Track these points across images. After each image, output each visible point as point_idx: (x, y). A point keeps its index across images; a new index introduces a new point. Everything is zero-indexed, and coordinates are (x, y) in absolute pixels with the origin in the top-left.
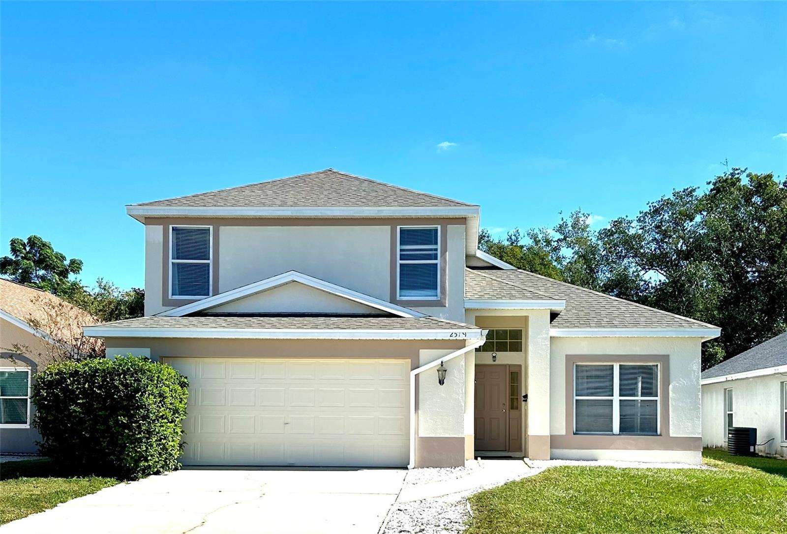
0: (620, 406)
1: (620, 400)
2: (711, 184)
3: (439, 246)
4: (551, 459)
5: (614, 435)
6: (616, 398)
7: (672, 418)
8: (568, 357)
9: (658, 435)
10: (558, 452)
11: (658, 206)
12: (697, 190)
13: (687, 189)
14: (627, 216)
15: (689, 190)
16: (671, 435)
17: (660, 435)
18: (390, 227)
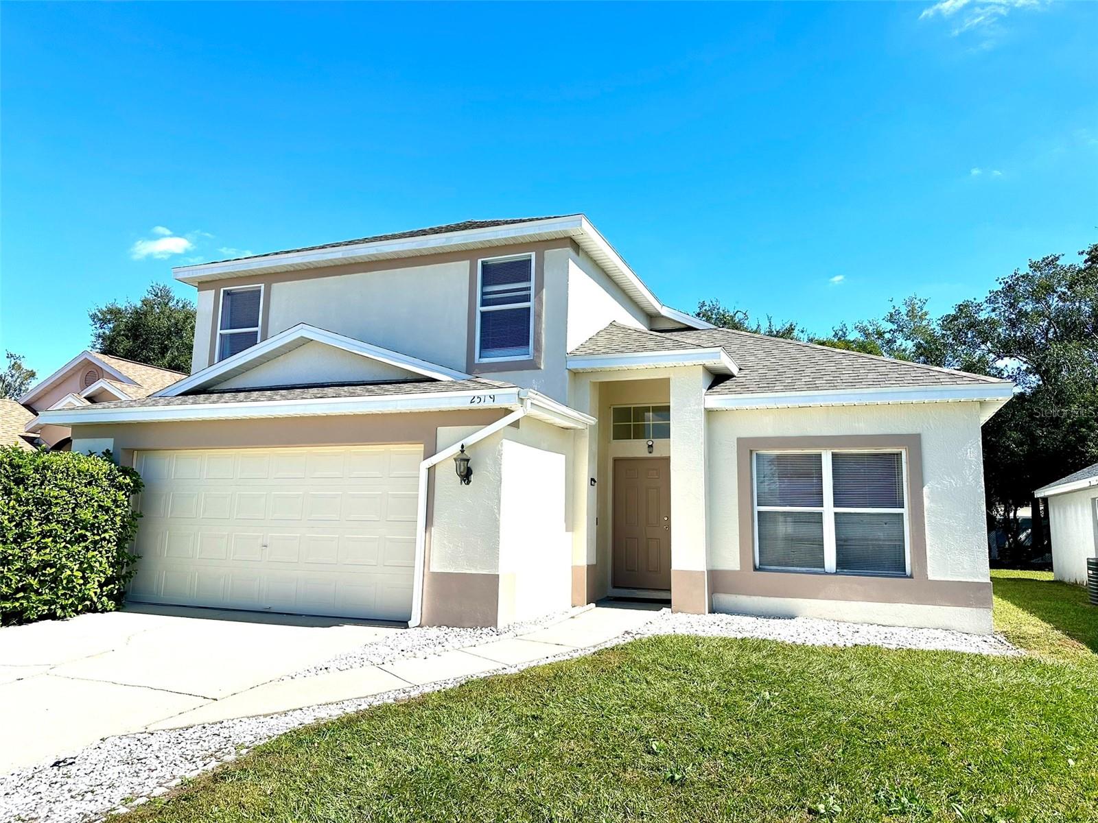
0: (836, 523)
1: (836, 513)
2: (1085, 254)
3: (532, 284)
4: (712, 611)
5: (827, 573)
6: (829, 510)
7: (931, 546)
8: (740, 441)
9: (907, 577)
10: (725, 599)
11: (1010, 282)
12: (1061, 258)
13: (1047, 258)
14: (975, 299)
15: (1050, 259)
16: (931, 577)
17: (911, 577)
18: (469, 261)
